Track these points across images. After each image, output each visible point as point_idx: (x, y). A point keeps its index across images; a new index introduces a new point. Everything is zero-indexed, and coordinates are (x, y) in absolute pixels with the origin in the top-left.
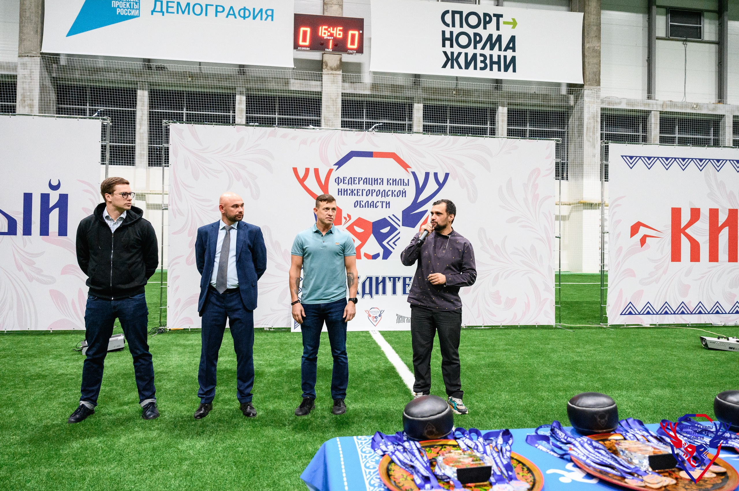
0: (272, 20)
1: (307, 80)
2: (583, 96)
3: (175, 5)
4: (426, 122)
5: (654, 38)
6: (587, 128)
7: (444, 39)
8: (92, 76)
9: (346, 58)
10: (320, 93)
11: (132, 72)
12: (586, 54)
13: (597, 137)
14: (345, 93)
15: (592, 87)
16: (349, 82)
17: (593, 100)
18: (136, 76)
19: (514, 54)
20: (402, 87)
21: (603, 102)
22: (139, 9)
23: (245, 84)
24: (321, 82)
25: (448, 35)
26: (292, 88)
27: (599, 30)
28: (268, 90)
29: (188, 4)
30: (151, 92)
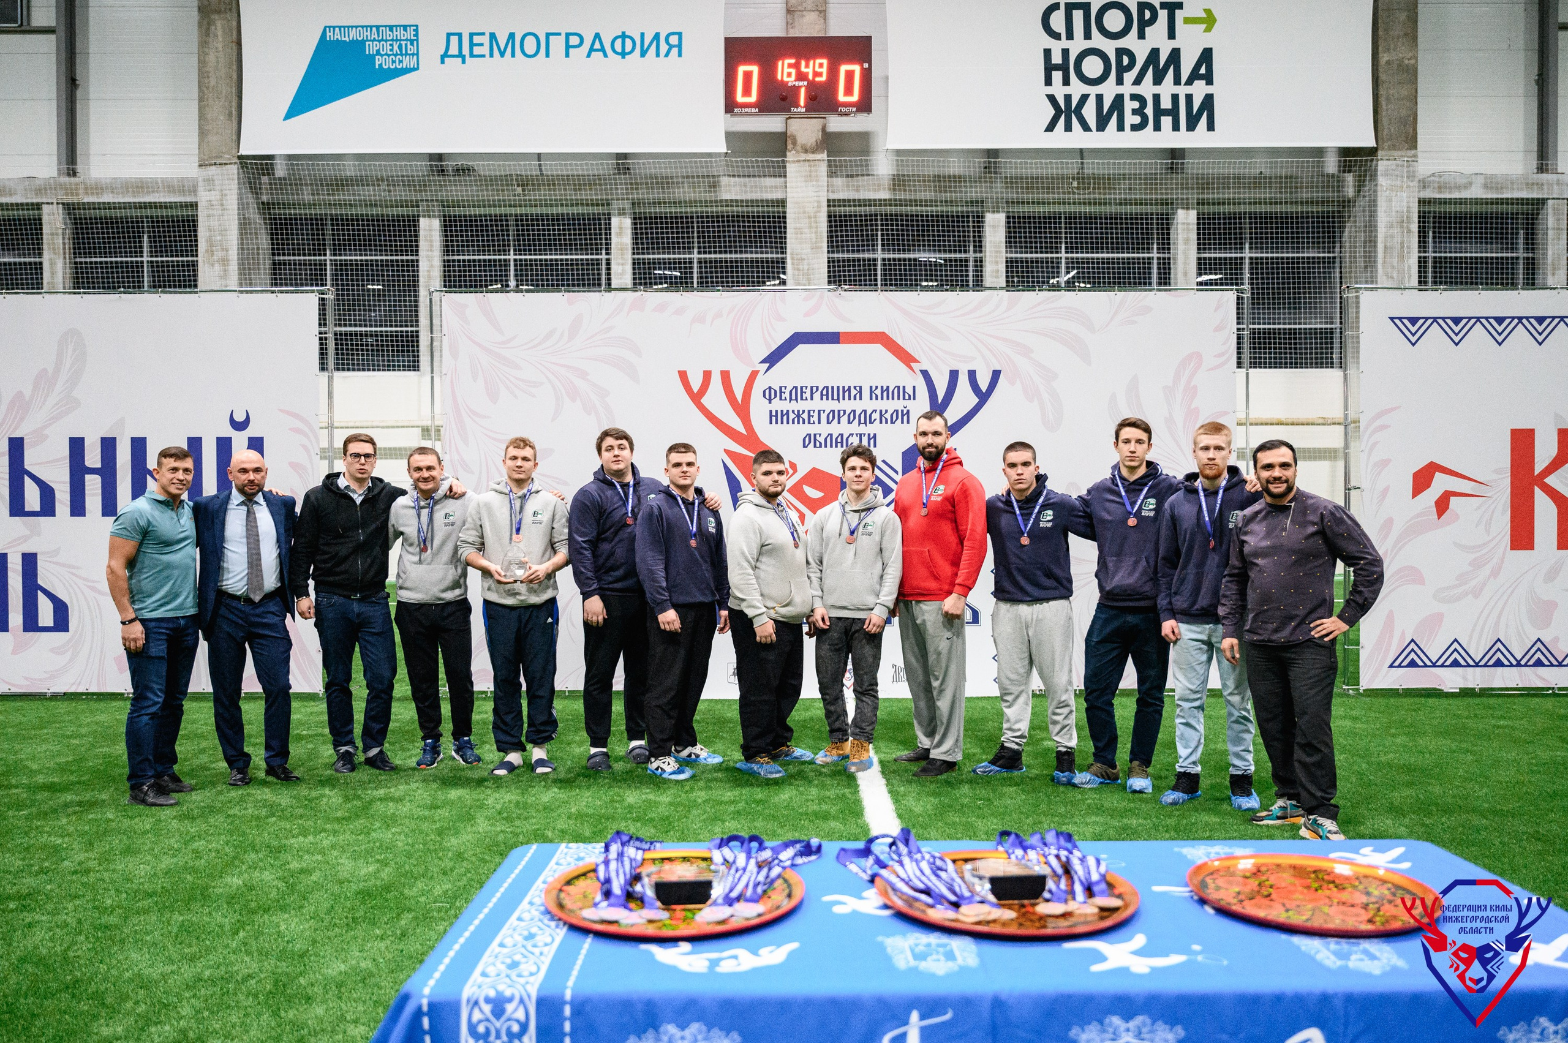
0: (680, 55)
1: (754, 176)
2: (1376, 175)
3: (485, 40)
4: (1011, 252)
5: (1552, 27)
6: (1385, 247)
7: (1049, 68)
8: (333, 195)
9: (836, 124)
10: (783, 203)
11: (408, 182)
12: (1383, 77)
13: (1409, 267)
14: (834, 200)
15: (1396, 153)
16: (842, 176)
17: (1399, 183)
18: (415, 191)
19: (1209, 89)
20: (958, 179)
21: (1424, 184)
22: (417, 54)
23: (627, 194)
24: (782, 179)
25: (1057, 59)
26: (726, 196)
27: (1413, 20)
28: (675, 203)
29: (512, 36)
30: (445, 221)
